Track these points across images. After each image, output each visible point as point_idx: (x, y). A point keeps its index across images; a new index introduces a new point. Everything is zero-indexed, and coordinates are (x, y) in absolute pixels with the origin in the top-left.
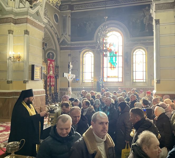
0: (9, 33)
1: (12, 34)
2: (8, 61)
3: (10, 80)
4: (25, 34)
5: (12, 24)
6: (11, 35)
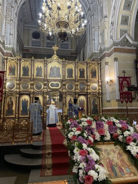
0: (106, 65)
1: (108, 64)
2: (106, 85)
3: (108, 100)
4: (115, 61)
5: (107, 57)
6: (107, 66)
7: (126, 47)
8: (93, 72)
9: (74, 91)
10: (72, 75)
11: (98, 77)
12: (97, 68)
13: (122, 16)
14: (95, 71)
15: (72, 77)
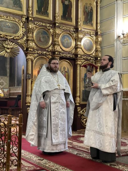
2: (115, 43)
6: (119, 2)
8: (87, 10)
9: (50, 48)
10: (47, 10)
11: (97, 23)
12: (95, 4)
14: (92, 9)
15: (47, 15)
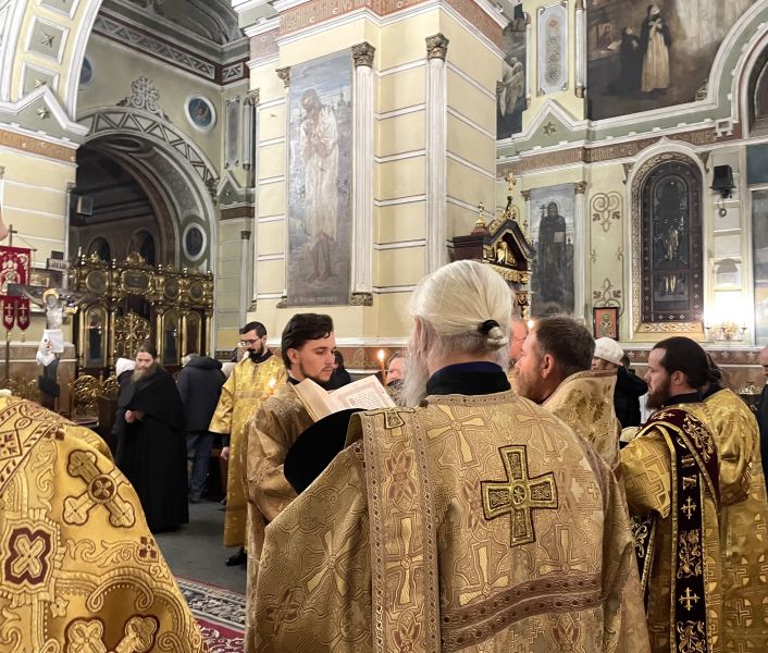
7: (41, 135)
13: (37, 21)
